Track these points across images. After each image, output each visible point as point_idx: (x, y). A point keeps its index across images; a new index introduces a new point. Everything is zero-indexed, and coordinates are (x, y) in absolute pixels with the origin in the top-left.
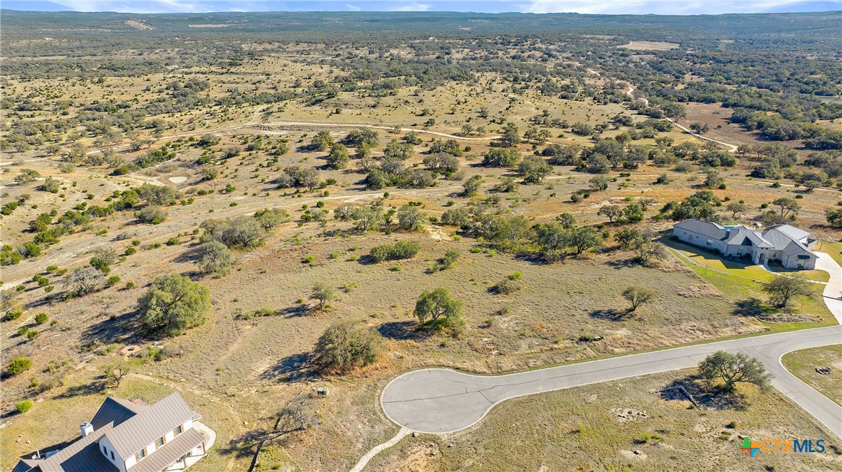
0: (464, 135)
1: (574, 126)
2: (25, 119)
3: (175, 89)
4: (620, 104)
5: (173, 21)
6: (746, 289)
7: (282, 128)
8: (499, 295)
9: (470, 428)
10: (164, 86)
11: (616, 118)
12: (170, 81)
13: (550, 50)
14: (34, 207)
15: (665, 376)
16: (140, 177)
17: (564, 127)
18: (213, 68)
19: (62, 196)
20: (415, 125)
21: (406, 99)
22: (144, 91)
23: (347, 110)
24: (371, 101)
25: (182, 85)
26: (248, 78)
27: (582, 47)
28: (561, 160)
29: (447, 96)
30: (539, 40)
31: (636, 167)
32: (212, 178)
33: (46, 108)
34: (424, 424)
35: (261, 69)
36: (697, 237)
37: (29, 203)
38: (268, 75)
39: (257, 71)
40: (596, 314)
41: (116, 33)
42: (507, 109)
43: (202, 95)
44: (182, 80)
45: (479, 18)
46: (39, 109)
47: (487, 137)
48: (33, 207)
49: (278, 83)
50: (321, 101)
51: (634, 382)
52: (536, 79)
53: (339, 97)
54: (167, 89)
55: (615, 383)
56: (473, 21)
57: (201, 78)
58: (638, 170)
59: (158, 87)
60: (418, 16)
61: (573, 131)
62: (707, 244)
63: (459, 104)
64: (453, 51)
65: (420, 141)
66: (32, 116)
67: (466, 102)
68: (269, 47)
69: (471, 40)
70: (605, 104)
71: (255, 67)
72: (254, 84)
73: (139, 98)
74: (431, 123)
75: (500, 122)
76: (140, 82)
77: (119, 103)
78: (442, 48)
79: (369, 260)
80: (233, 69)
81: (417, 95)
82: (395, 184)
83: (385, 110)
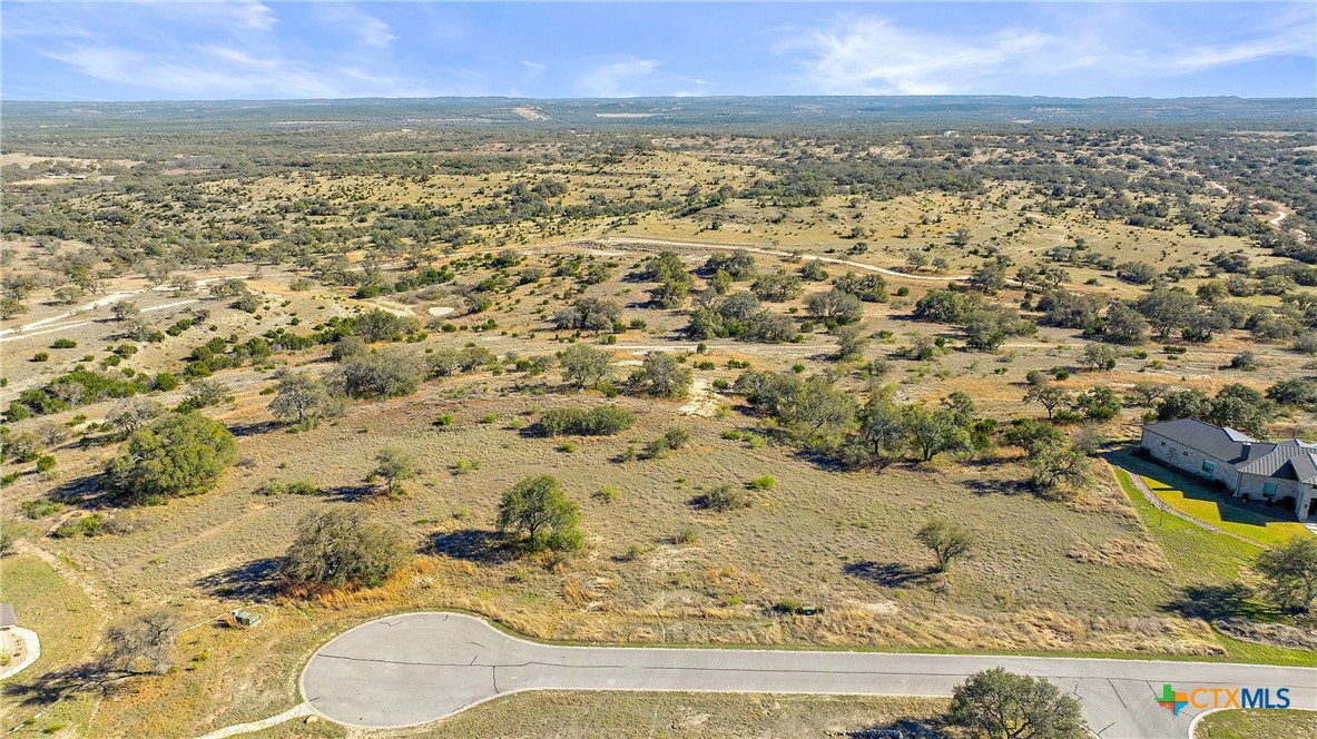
0: (909, 271)
1: (1123, 267)
2: (313, 226)
3: (518, 194)
4: (1243, 238)
5: (576, 108)
6: (1237, 565)
7: (620, 247)
8: (703, 512)
9: (413, 728)
10: (505, 189)
11: (1218, 258)
12: (515, 181)
13: (1157, 154)
14: (213, 329)
15: (890, 704)
16: (389, 303)
17: (1105, 268)
18: (580, 167)
19: (258, 318)
20: (831, 251)
21: (833, 211)
22: (475, 194)
23: (732, 225)
24: (773, 213)
25: (530, 187)
26: (623, 181)
27: (1223, 149)
28: (1059, 318)
29: (910, 210)
30: (1141, 138)
31: (1207, 339)
32: (480, 311)
33: (343, 212)
34: (344, 704)
35: (647, 168)
36: (1185, 454)
37: (210, 322)
38: (656, 176)
39: (641, 171)
40: (860, 569)
41: (498, 124)
42: (1009, 234)
43: (551, 202)
44: (532, 181)
45: (1049, 106)
46: (334, 214)
47: (949, 275)
48: (211, 329)
49: (666, 188)
50: (696, 210)
51: (812, 705)
52: (1096, 193)
53: (726, 206)
54: (506, 192)
55: (768, 700)
56: (1039, 110)
57: (561, 178)
58: (1209, 344)
59: (495, 190)
60: (947, 103)
61: (1119, 275)
62: (1204, 468)
63: (924, 223)
64: (977, 151)
65: (825, 275)
66: (322, 222)
67: (939, 221)
68: (689, 142)
69: (1018, 137)
70: (1213, 235)
71: (640, 166)
72: (631, 189)
73: (465, 203)
74: (860, 249)
75: (986, 253)
76: (474, 181)
77: (436, 208)
78: (958, 146)
79: (538, 431)
80: (607, 168)
81: (853, 207)
82: (732, 334)
83: (792, 228)
